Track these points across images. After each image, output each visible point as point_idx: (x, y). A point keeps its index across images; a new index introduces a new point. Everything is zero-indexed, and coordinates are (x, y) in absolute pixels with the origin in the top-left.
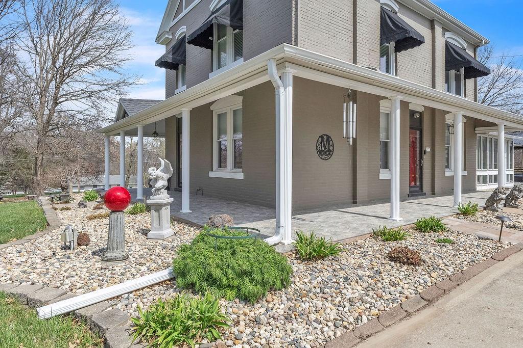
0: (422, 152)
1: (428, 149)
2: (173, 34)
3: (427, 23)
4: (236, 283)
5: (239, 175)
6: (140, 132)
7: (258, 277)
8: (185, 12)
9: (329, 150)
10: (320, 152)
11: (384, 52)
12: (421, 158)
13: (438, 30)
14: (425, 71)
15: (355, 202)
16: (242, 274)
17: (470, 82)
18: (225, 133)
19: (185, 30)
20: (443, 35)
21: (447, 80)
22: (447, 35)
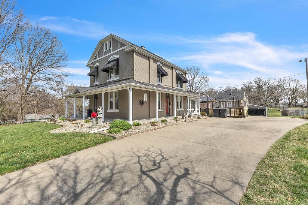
0: (170, 104)
1: (171, 103)
2: (93, 65)
3: (171, 68)
4: (122, 128)
5: (117, 111)
6: (84, 97)
7: (126, 126)
8: (98, 59)
9: (143, 104)
10: (140, 104)
11: (158, 76)
12: (169, 105)
13: (174, 70)
14: (170, 81)
15: (150, 118)
16: (123, 126)
17: (184, 84)
18: (113, 98)
19: (98, 65)
20: (176, 71)
21: (177, 83)
22: (177, 71)
